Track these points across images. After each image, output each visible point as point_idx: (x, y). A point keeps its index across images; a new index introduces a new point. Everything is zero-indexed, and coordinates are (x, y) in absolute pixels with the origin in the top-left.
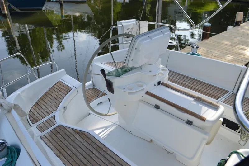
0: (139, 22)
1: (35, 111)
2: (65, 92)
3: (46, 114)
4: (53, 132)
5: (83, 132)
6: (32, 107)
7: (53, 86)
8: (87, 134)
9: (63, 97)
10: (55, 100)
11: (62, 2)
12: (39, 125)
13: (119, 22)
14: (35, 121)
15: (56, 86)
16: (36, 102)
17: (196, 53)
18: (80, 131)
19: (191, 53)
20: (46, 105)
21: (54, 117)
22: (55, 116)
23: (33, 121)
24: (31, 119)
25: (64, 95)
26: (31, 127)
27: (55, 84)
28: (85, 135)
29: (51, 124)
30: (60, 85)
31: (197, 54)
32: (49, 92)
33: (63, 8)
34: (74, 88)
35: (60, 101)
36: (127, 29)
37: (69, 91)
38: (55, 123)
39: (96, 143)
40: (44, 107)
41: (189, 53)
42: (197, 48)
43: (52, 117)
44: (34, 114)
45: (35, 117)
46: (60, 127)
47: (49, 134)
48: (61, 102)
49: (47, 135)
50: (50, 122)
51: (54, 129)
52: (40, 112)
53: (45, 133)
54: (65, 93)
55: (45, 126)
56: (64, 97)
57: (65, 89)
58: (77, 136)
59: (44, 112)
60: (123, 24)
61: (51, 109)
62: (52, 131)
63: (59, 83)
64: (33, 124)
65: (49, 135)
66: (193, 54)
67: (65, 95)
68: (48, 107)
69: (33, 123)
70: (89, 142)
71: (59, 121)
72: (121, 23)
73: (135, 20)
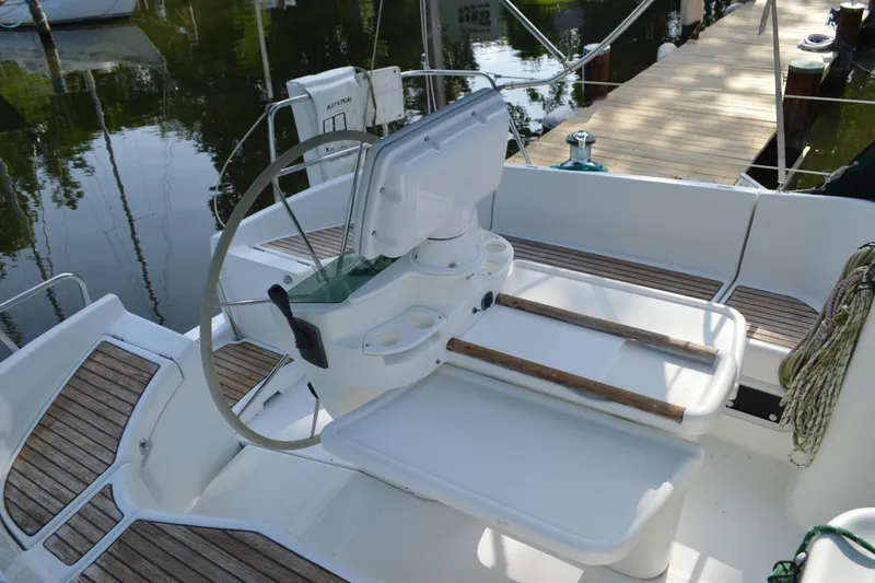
0: (367, 77)
1: (26, 480)
2: (133, 382)
3: (73, 484)
4: (117, 554)
5: (236, 535)
6: (13, 468)
7: (82, 367)
8: (251, 539)
9: (129, 408)
10: (101, 424)
11: (48, 26)
12: (55, 534)
13: (292, 84)
14: (33, 520)
15: (93, 367)
16: (26, 445)
17: (589, 161)
18: (223, 530)
19: (569, 164)
20: (66, 447)
21: (107, 493)
22: (110, 487)
23: (30, 526)
24: (19, 515)
25: (132, 398)
26: (24, 549)
27: (90, 359)
28: (247, 545)
29: (102, 521)
30: (108, 359)
31: (591, 164)
32: (72, 393)
33: (56, 51)
34: (165, 363)
35: (122, 424)
36: (329, 107)
37: (148, 376)
38: (116, 514)
39: (294, 568)
40: (59, 459)
41: (562, 167)
42: (589, 143)
43: (102, 493)
44: (24, 493)
45: (31, 506)
46: (142, 528)
47: (104, 564)
48: (124, 428)
49: (94, 573)
50: (94, 514)
51: (119, 540)
52: (48, 483)
53: (85, 563)
54: (136, 390)
55: (80, 534)
56: (133, 406)
57: (131, 371)
58: (213, 553)
59: (62, 477)
60: (311, 90)
61: (92, 462)
62: (110, 553)
63: (103, 350)
64: (30, 535)
65: (101, 571)
66: (577, 166)
67: (136, 398)
68: (78, 454)
69: (29, 530)
70: (265, 570)
71: (133, 505)
72: (302, 89)
73: (350, 68)
